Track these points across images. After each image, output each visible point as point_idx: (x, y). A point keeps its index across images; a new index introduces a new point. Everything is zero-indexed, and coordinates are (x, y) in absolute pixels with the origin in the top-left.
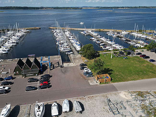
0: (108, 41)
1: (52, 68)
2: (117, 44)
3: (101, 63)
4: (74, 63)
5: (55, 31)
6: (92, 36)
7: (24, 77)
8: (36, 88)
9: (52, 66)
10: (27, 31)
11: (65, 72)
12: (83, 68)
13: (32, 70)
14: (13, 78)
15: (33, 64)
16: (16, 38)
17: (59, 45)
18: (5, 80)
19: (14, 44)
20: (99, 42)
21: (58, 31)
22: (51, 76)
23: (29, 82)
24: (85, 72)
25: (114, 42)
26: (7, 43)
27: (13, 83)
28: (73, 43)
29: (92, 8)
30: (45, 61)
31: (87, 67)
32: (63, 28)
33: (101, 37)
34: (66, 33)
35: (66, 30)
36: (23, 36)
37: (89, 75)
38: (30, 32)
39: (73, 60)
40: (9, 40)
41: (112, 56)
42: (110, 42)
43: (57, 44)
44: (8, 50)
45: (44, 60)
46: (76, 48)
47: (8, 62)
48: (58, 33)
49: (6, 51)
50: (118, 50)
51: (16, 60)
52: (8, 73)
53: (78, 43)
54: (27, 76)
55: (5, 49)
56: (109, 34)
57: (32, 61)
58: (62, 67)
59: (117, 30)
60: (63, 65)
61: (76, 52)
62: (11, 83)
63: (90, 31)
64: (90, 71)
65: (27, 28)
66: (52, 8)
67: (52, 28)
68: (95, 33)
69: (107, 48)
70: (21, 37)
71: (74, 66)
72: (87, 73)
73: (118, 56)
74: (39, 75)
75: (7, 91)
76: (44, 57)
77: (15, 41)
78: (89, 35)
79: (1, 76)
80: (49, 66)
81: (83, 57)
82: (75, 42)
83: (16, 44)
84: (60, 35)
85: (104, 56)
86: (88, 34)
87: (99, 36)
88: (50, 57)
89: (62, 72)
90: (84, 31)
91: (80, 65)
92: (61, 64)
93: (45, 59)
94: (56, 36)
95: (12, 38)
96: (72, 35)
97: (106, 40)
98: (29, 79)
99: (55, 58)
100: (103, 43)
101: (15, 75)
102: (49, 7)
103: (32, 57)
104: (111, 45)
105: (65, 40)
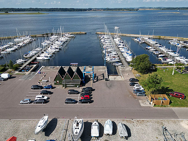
0: (169, 51)
1: (95, 80)
2: (183, 57)
3: (157, 80)
4: (122, 76)
5: (102, 37)
6: (149, 45)
7: (64, 87)
8: (76, 102)
9: (96, 78)
10: (72, 35)
11: (110, 87)
12: (133, 84)
13: (74, 80)
14: (53, 88)
15: (75, 74)
16: (59, 43)
17: (106, 53)
18: (44, 88)
19: (57, 50)
20: (158, 53)
21: (105, 37)
22: (94, 90)
23: (69, 93)
24: (136, 89)
25: (178, 54)
26: (49, 49)
27: (53, 93)
28: (123, 52)
29: (151, 9)
30: (89, 72)
31: (138, 83)
32: (112, 34)
33: (161, 46)
34: (115, 39)
35: (116, 36)
36: (67, 41)
37: (140, 94)
38: (74, 38)
39: (121, 73)
40: (51, 46)
41: (173, 72)
42: (172, 54)
43: (104, 53)
44: (50, 56)
45: (87, 70)
46: (126, 59)
47: (49, 69)
48: (106, 39)
49: (47, 57)
50: (183, 64)
51: (57, 68)
52: (48, 81)
53: (129, 52)
54: (67, 87)
55: (47, 55)
56: (171, 43)
57: (74, 70)
58: (107, 80)
59: (184, 38)
60: (108, 78)
61: (126, 64)
62: (51, 93)
63: (146, 38)
64: (142, 89)
65: (71, 33)
66: (102, 9)
67: (99, 33)
68: (153, 41)
69: (168, 60)
70: (65, 42)
71: (122, 80)
72: (138, 90)
73: (183, 73)
74: (80, 87)
75: (46, 101)
76: (88, 67)
77: (58, 47)
78: (144, 43)
79: (41, 84)
80: (92, 77)
81: (135, 70)
82: (125, 51)
83: (58, 50)
84: (108, 42)
85: (163, 71)
86: (143, 41)
87: (158, 45)
88: (94, 67)
89: (107, 86)
90: (139, 37)
91: (130, 79)
92: (106, 76)
93: (89, 69)
94: (103, 42)
95: (55, 44)
96: (123, 43)
97: (167, 51)
98: (69, 90)
99: (100, 68)
100: (163, 54)
101: (55, 84)
102: (97, 9)
103: (74, 65)
104: (173, 57)
105: (113, 48)
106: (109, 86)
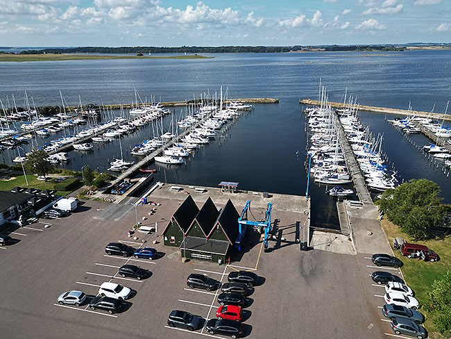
1: (271, 244)
4: (351, 238)
5: (313, 112)
7: (184, 259)
9: (274, 237)
10: (245, 106)
11: (310, 275)
12: (384, 278)
13: (212, 242)
14: (156, 255)
16: (213, 124)
17: (316, 157)
18: (135, 256)
19: (204, 141)
21: (321, 112)
24: (392, 302)
27: (150, 275)
28: (360, 157)
32: (337, 105)
34: (343, 120)
35: (347, 110)
36: (231, 119)
37: (407, 328)
38: (251, 111)
39: (348, 225)
44: (184, 154)
45: (258, 205)
46: (366, 178)
47: (170, 192)
53: (377, 158)
54: (193, 258)
58: (305, 247)
61: (364, 195)
63: (424, 120)
64: (413, 303)
66: (322, 47)
67: (307, 102)
68: (444, 130)
70: (226, 122)
71: (349, 252)
72: (398, 311)
75: (120, 306)
77: (209, 134)
78: (419, 133)
79: (135, 238)
82: (366, 155)
83: (207, 141)
84: (324, 125)
86: (417, 129)
90: (405, 117)
91: (375, 256)
94: (313, 126)
96: (362, 130)
99: (293, 203)
102: (313, 47)
103: (229, 188)
106: (308, 273)
